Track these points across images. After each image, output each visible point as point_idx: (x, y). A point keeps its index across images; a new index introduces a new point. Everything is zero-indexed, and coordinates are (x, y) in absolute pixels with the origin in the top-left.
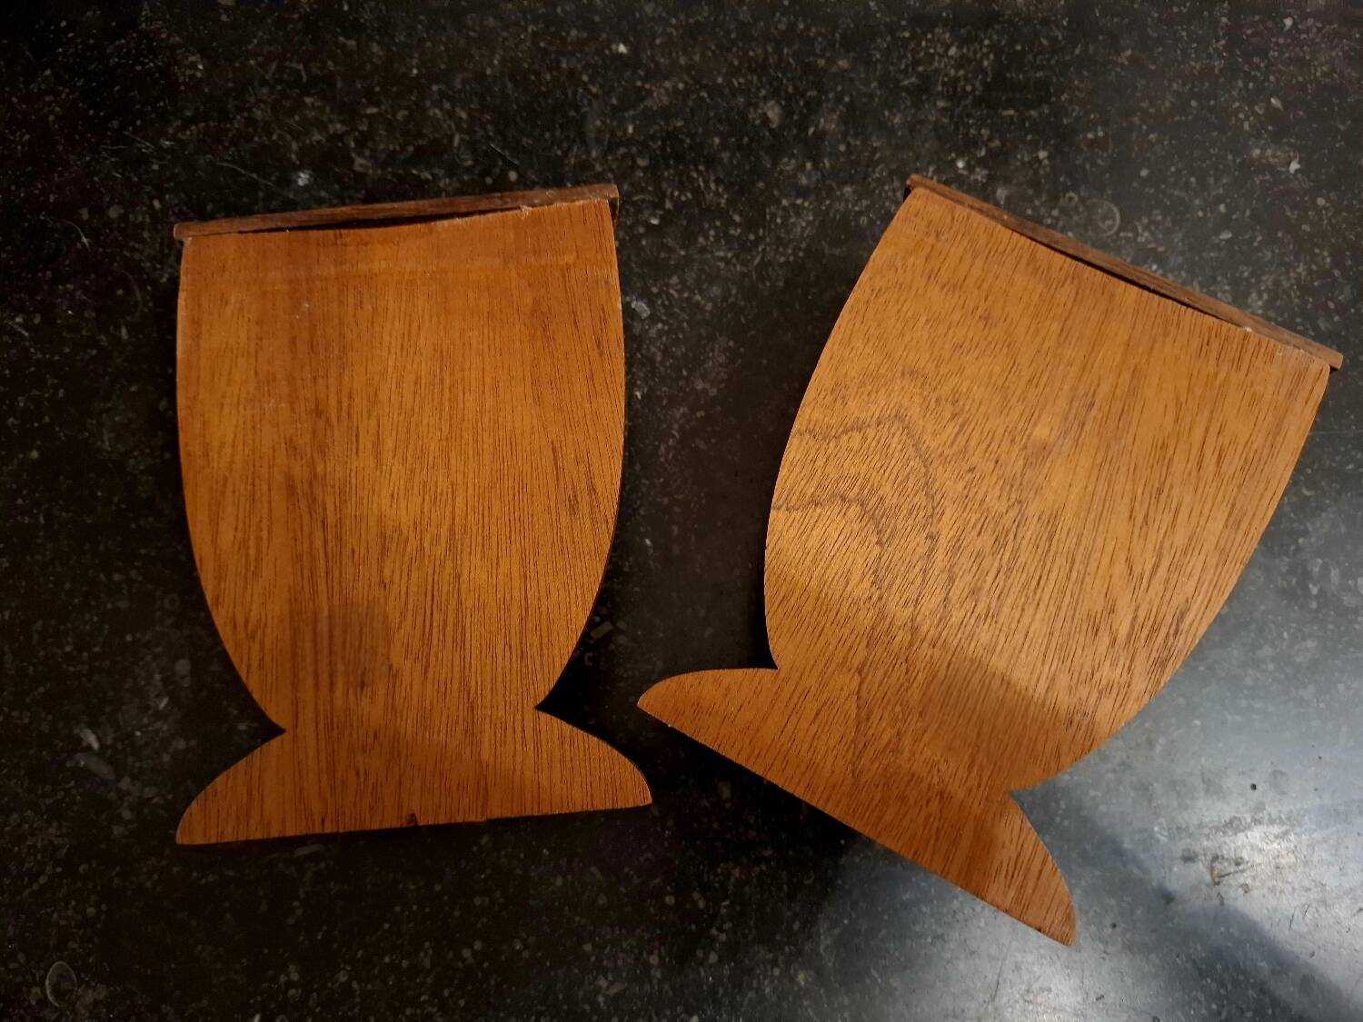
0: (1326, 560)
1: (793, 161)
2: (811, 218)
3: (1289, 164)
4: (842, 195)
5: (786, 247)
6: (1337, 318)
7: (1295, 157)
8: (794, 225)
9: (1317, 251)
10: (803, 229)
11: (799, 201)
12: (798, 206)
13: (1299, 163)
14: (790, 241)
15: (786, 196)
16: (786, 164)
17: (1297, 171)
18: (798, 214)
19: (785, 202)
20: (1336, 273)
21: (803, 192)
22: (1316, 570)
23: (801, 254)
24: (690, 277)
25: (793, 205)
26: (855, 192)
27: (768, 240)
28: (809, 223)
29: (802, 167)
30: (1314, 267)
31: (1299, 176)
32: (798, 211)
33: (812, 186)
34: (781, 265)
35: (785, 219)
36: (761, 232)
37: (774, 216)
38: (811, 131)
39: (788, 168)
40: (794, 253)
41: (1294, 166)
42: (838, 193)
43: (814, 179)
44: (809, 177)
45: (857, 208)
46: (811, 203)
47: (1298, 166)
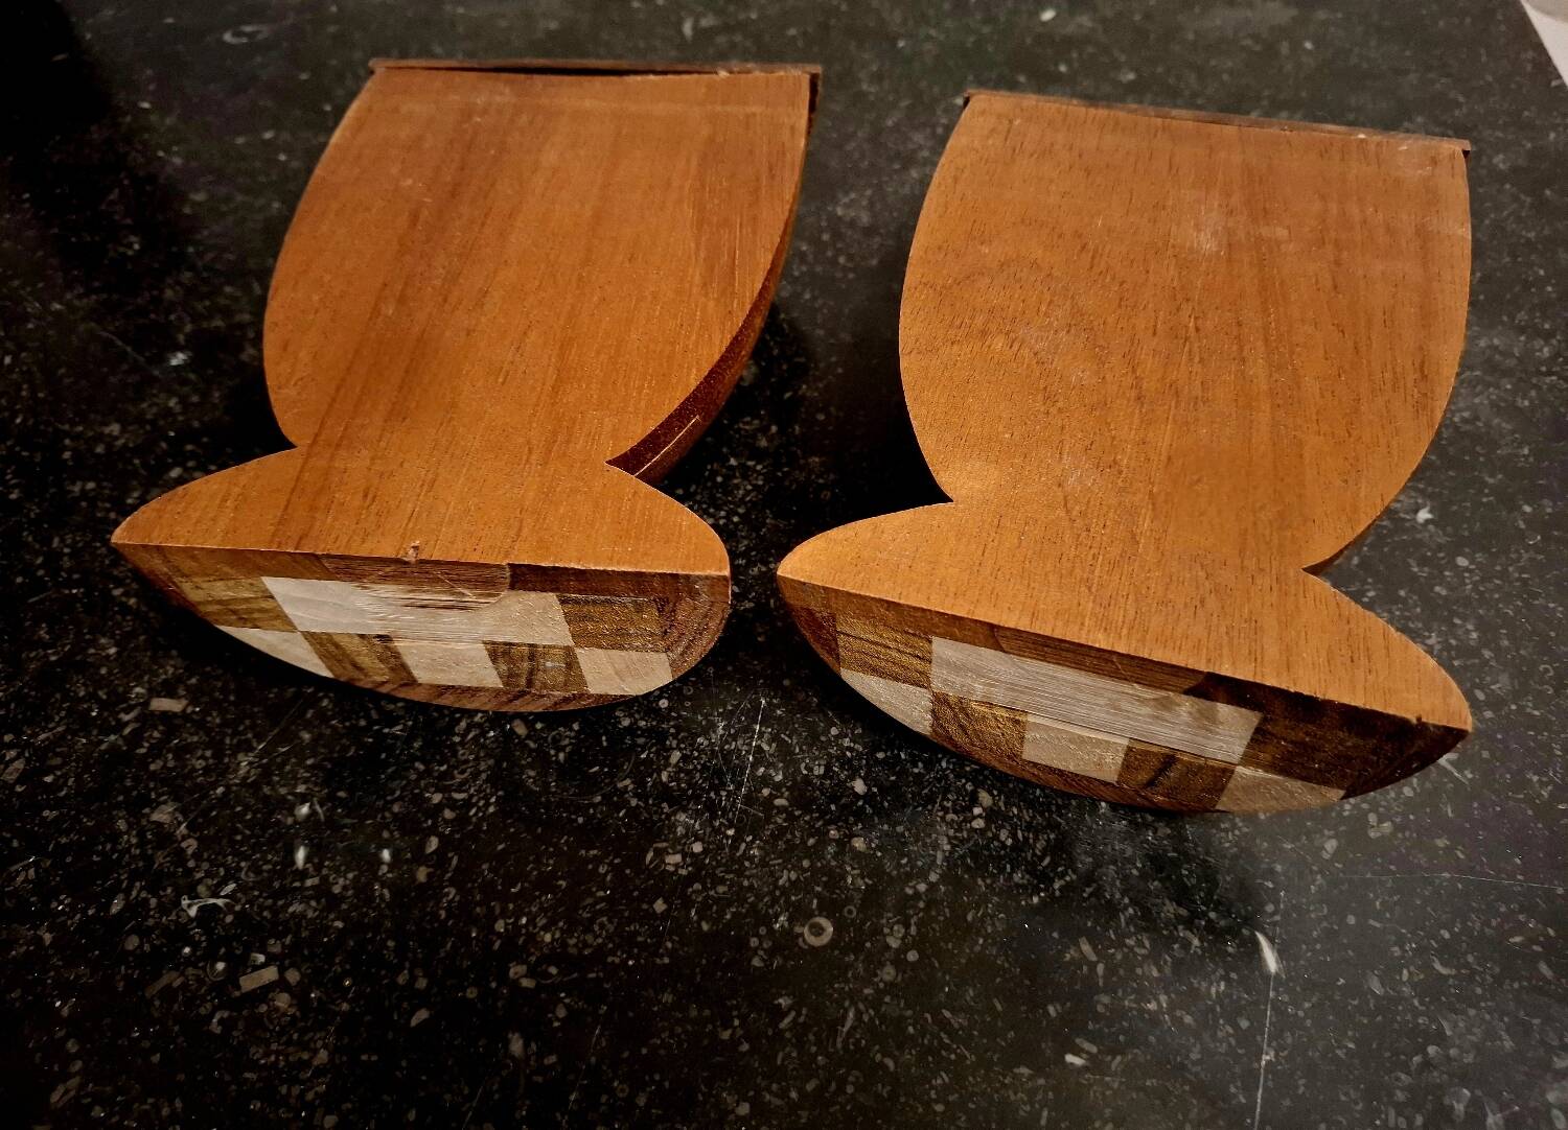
1: (756, 422)
2: (761, 483)
3: (1416, 511)
4: (808, 464)
5: (718, 508)
6: (1488, 714)
7: (1424, 506)
8: (737, 487)
9: (1457, 621)
10: (748, 493)
11: (751, 463)
12: (749, 467)
13: (1430, 512)
14: (726, 503)
15: (736, 456)
16: (747, 423)
17: (1427, 522)
18: (745, 477)
19: (733, 462)
20: (1487, 654)
21: (759, 455)
22: (1460, 1108)
23: (736, 519)
25: (742, 466)
26: (822, 464)
27: (698, 498)
28: (756, 487)
29: (765, 430)
30: (1453, 642)
31: (1431, 527)
32: (746, 473)
33: (771, 450)
35: (727, 478)
36: (693, 488)
37: (714, 473)
38: (788, 395)
39: (747, 427)
40: (728, 517)
41: (1424, 515)
42: (802, 462)
43: (776, 443)
44: (770, 439)
45: (821, 481)
46: (764, 467)
47: (1429, 516)
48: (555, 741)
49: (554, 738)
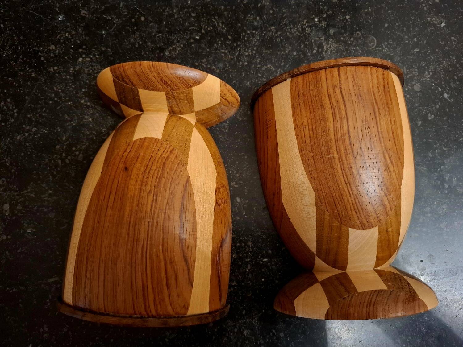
0: (451, 174)
1: (252, 16)
2: (258, 38)
3: (441, 24)
4: (271, 30)
5: (248, 49)
6: (458, 83)
7: (443, 21)
8: (252, 40)
9: (451, 57)
10: (255, 42)
11: (254, 32)
12: (254, 33)
13: (445, 23)
14: (250, 47)
15: (249, 30)
16: (249, 17)
17: (444, 26)
18: (253, 37)
19: (248, 32)
20: (458, 65)
21: (255, 28)
23: (254, 52)
24: (211, 59)
25: (251, 33)
26: (275, 29)
27: (241, 46)
28: (257, 40)
29: (255, 19)
30: (450, 63)
31: (445, 28)
32: (253, 35)
33: (259, 26)
34: (246, 56)
35: (248, 38)
36: (239, 43)
37: (244, 37)
38: (259, 5)
39: (250, 19)
40: (252, 52)
41: (443, 24)
42: (269, 29)
43: (260, 23)
44: (258, 22)
45: (276, 35)
46: (258, 33)
47: (445, 25)
48: (224, 127)
49: (223, 126)
